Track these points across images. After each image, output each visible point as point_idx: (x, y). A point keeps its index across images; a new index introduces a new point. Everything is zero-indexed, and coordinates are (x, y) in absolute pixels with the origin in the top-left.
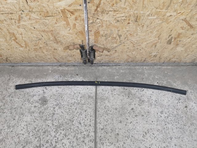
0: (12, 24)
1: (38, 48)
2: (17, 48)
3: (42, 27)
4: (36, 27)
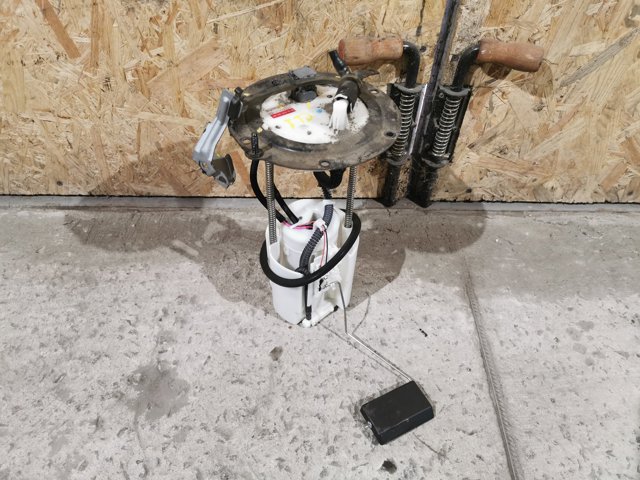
1: (162, 64)
2: (39, 61)
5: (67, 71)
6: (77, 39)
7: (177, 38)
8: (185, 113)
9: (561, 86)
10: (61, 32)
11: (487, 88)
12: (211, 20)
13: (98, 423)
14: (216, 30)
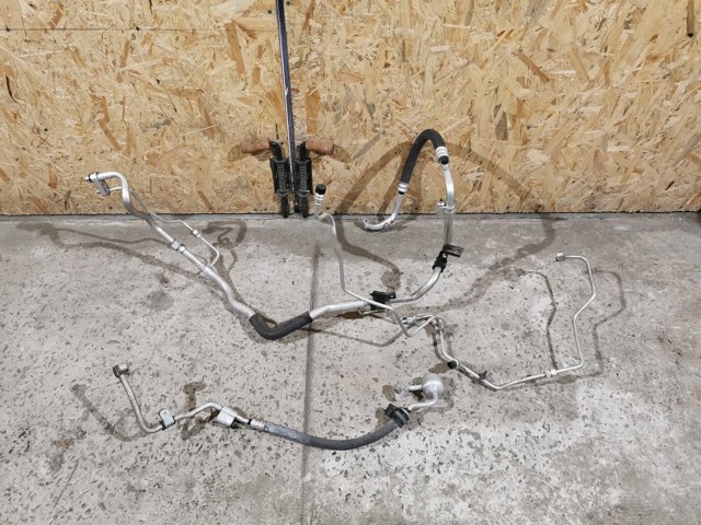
0: (105, 68)
1: (160, 153)
2: (103, 152)
3: (177, 78)
4: (162, 78)
5: (115, 156)
6: (120, 143)
7: (167, 142)
8: (173, 173)
9: (355, 157)
10: (113, 141)
11: (318, 160)
12: (181, 135)
13: (134, 313)
14: (184, 138)
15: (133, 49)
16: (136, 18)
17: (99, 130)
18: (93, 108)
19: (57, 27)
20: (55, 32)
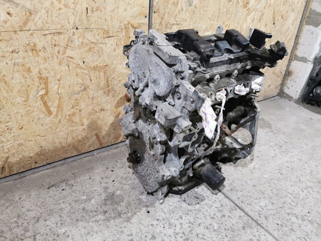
0: (52, 57)
1: (77, 111)
2: (39, 119)
3: (95, 59)
4: (86, 60)
5: (48, 120)
6: (52, 109)
7: (82, 103)
10: (48, 109)
12: (92, 96)
14: (93, 99)
15: (72, 42)
16: (77, 22)
17: (40, 102)
18: (38, 87)
19: (24, 29)
20: (22, 33)
